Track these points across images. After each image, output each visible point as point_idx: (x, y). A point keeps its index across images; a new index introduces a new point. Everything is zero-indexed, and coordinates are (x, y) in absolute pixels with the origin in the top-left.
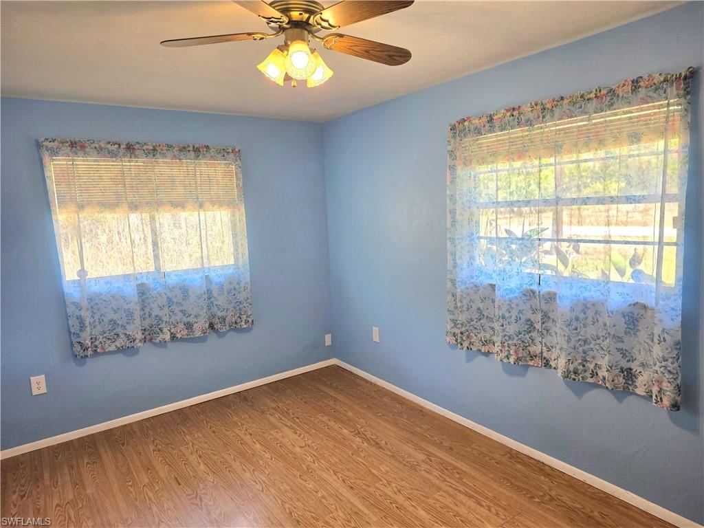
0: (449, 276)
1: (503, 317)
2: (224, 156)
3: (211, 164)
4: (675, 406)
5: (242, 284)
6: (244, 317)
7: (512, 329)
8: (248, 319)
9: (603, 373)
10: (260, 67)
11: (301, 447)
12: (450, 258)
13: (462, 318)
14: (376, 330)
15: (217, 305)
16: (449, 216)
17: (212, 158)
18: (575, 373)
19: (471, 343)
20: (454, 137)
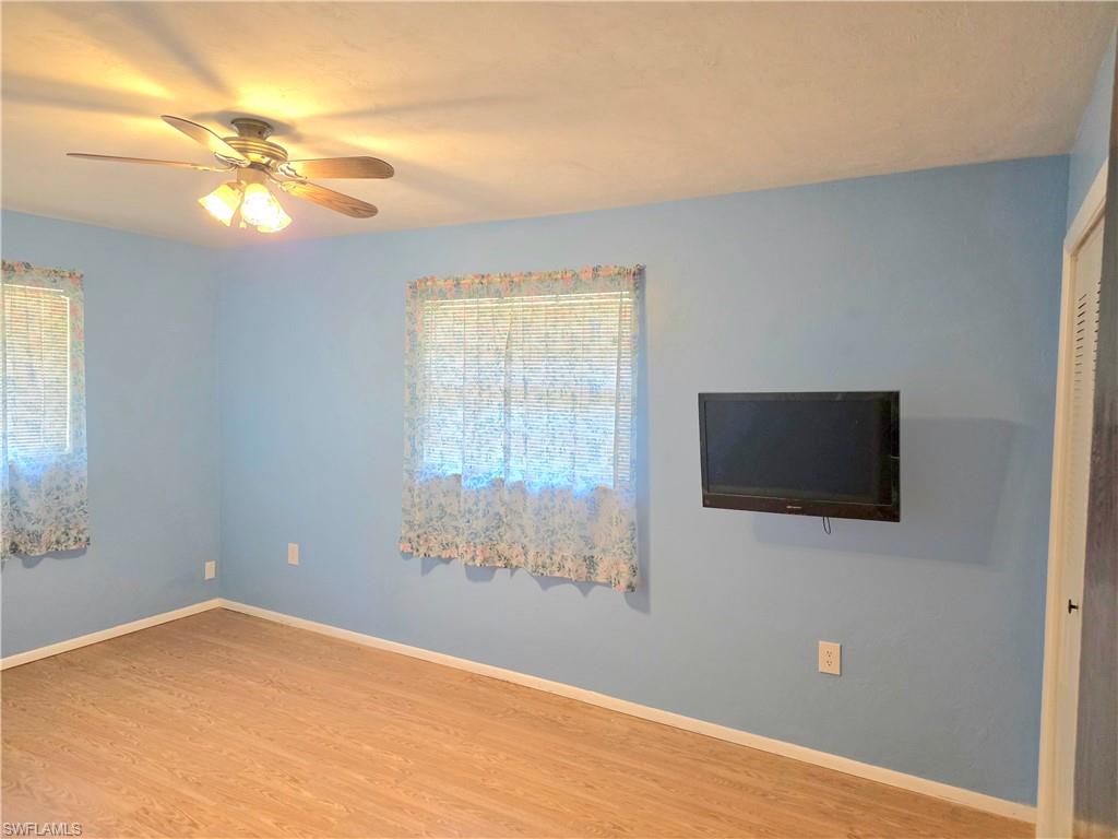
0: (405, 466)
1: (470, 511)
2: (55, 281)
3: (31, 291)
4: (631, 587)
5: (73, 481)
6: (73, 533)
7: (478, 525)
8: (80, 536)
9: (569, 565)
10: (201, 201)
11: (184, 708)
12: (408, 444)
13: (419, 517)
14: (293, 549)
15: (26, 513)
16: (407, 391)
17: (35, 283)
18: (543, 567)
19: (429, 549)
20: (413, 297)
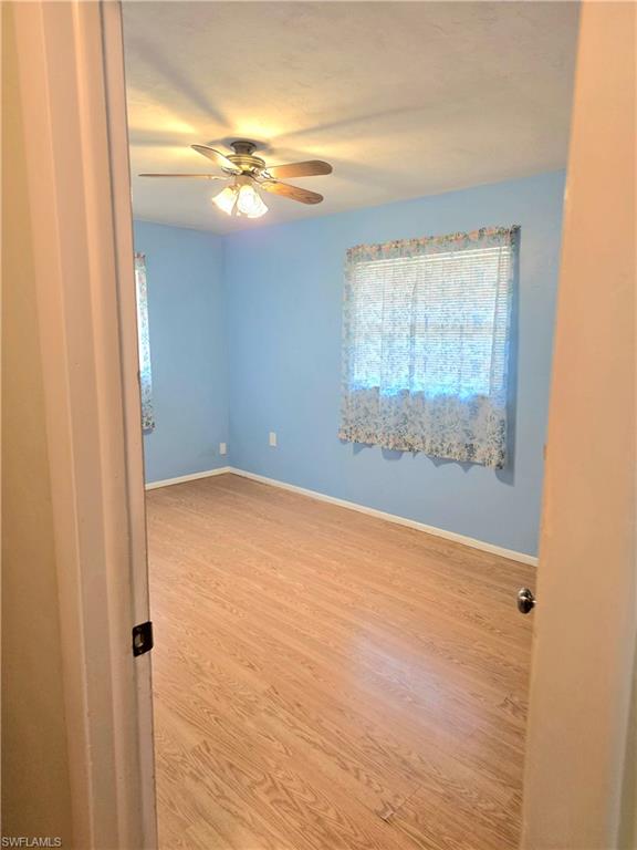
0: (343, 381)
1: (385, 412)
4: (500, 466)
5: (144, 386)
6: (145, 419)
7: (391, 421)
8: (148, 422)
9: (454, 450)
10: (214, 199)
12: (344, 366)
13: (351, 416)
14: (273, 436)
16: (344, 328)
18: (436, 451)
19: (358, 437)
20: (349, 261)
